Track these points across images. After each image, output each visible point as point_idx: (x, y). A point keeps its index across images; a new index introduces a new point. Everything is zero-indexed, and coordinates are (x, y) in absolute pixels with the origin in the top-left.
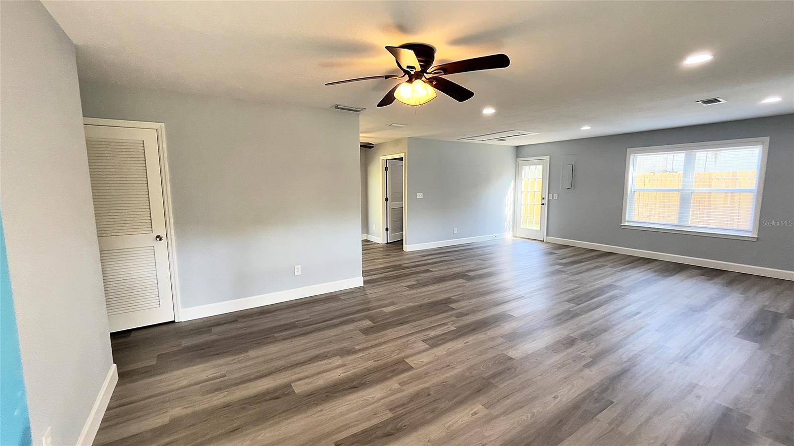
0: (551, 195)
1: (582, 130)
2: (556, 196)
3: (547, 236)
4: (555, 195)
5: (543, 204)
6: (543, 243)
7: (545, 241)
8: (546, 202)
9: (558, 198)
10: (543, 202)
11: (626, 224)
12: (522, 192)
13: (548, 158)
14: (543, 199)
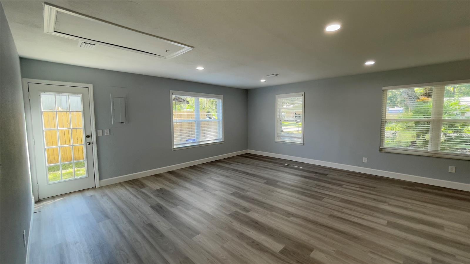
2: (107, 132)
3: (100, 180)
4: (105, 131)
5: (89, 143)
6: (93, 191)
7: (98, 186)
8: (94, 139)
9: (110, 134)
10: (89, 140)
11: (175, 147)
12: (43, 131)
13: (91, 86)
14: (88, 137)
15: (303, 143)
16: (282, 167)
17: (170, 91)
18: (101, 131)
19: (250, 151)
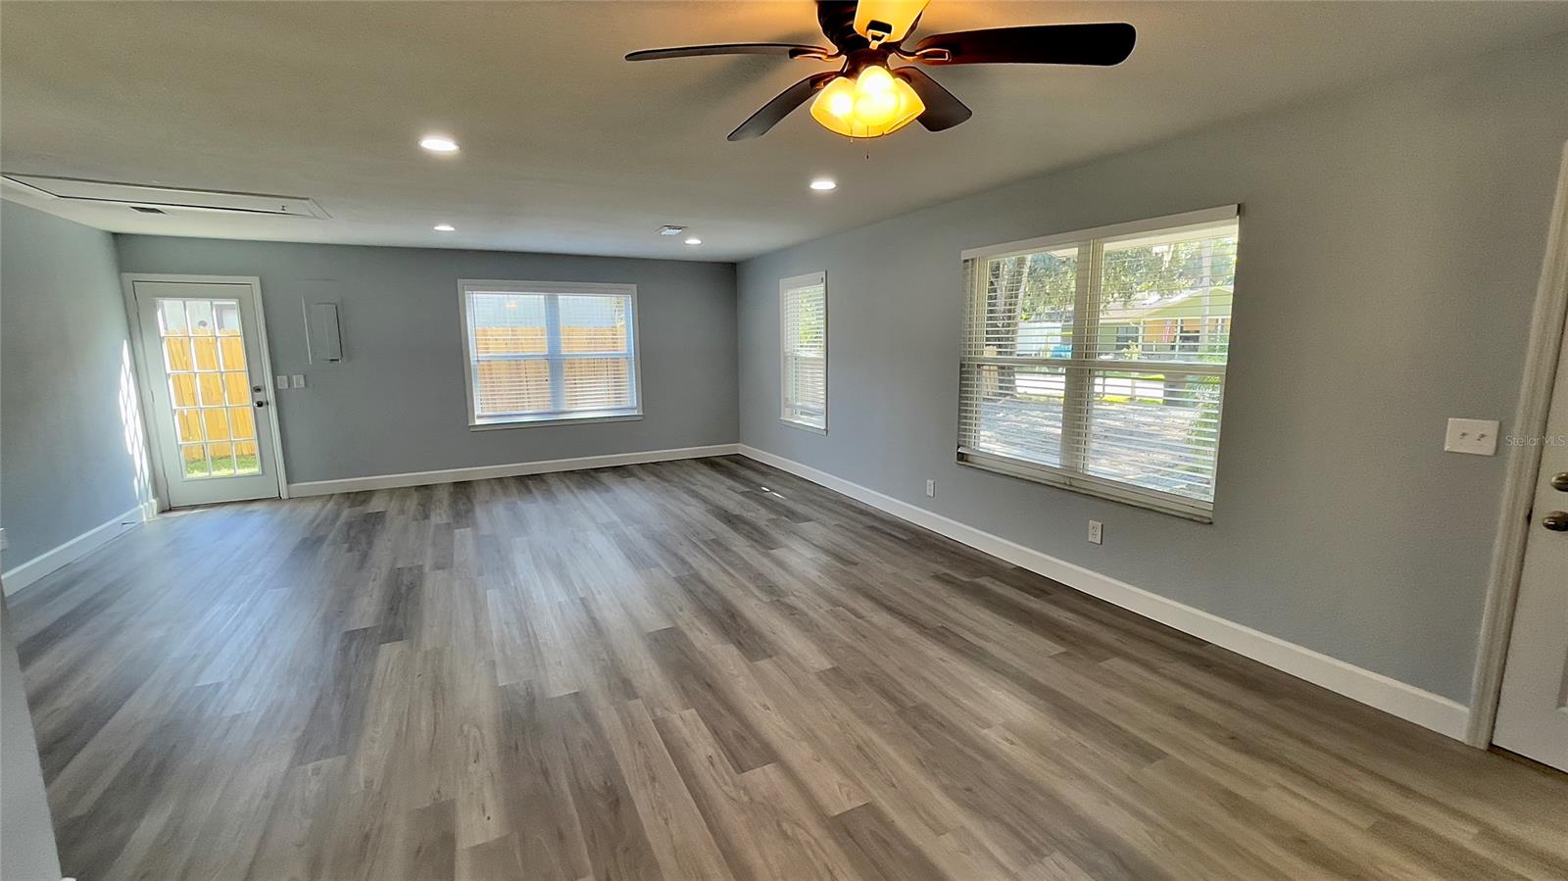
0: (283, 380)
1: (437, 231)
2: (298, 381)
3: (288, 483)
4: (294, 377)
5: (260, 404)
6: (276, 505)
7: (284, 496)
8: (270, 395)
9: (306, 385)
10: (260, 397)
11: (478, 422)
12: (168, 376)
13: (255, 281)
14: (258, 390)
15: (823, 427)
16: (743, 493)
17: (459, 280)
18: (285, 378)
19: (742, 449)
